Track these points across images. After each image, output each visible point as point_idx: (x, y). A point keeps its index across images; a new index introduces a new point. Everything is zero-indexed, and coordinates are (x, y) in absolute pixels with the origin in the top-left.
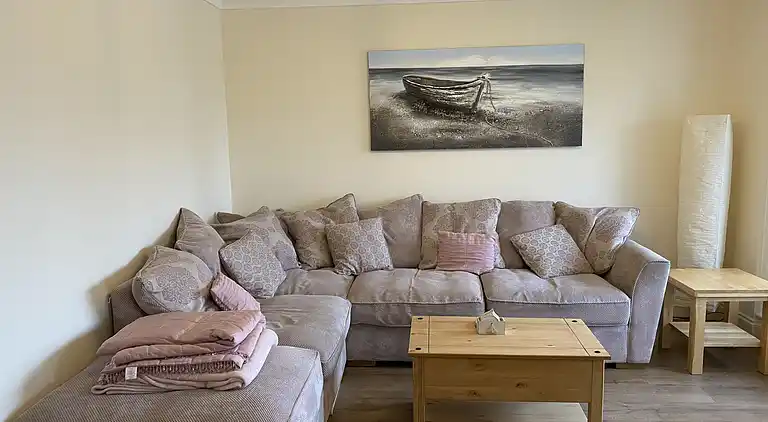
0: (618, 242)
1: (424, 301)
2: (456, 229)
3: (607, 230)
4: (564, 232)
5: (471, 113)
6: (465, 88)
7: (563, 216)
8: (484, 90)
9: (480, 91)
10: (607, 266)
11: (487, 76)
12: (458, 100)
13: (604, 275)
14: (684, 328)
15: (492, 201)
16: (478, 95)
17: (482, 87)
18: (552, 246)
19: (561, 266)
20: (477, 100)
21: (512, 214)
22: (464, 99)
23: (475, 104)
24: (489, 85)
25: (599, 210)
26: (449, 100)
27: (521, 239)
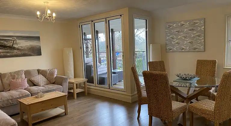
0: (55, 76)
2: (13, 79)
3: (52, 74)
4: (42, 76)
5: (11, 48)
6: (9, 41)
7: (39, 72)
8: (15, 42)
9: (14, 42)
10: (54, 81)
11: (15, 38)
12: (7, 44)
13: (54, 83)
14: (72, 91)
15: (22, 70)
16: (13, 43)
17: (14, 41)
18: (40, 79)
20: (13, 44)
21: (28, 73)
22: (9, 44)
24: (16, 40)
25: (49, 70)
26: (4, 44)
27: (33, 79)
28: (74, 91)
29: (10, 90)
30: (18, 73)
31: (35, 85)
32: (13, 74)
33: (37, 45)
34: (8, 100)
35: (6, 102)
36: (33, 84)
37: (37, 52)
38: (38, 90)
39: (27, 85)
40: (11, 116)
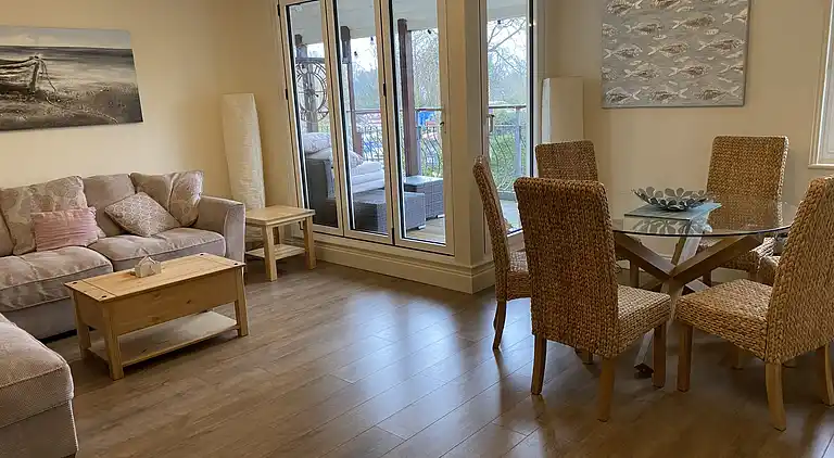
0: (197, 198)
1: (55, 275)
3: (184, 191)
4: (147, 196)
5: (28, 93)
6: (18, 67)
7: (137, 182)
8: (40, 70)
9: (36, 70)
10: (193, 219)
11: (40, 56)
12: (12, 79)
13: (192, 225)
14: (260, 253)
15: (74, 179)
16: (34, 75)
17: (37, 67)
18: (141, 209)
19: (158, 224)
20: (34, 79)
21: (96, 188)
22: (22, 79)
23: (33, 84)
24: (43, 65)
25: (172, 176)
27: (115, 209)
28: (267, 253)
29: (35, 251)
30: (60, 186)
31: (124, 232)
32: (41, 193)
33: (124, 85)
34: (31, 285)
35: (25, 292)
36: (117, 226)
37: (126, 108)
38: (137, 251)
39: (96, 232)
40: (45, 341)
